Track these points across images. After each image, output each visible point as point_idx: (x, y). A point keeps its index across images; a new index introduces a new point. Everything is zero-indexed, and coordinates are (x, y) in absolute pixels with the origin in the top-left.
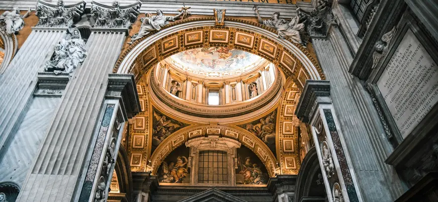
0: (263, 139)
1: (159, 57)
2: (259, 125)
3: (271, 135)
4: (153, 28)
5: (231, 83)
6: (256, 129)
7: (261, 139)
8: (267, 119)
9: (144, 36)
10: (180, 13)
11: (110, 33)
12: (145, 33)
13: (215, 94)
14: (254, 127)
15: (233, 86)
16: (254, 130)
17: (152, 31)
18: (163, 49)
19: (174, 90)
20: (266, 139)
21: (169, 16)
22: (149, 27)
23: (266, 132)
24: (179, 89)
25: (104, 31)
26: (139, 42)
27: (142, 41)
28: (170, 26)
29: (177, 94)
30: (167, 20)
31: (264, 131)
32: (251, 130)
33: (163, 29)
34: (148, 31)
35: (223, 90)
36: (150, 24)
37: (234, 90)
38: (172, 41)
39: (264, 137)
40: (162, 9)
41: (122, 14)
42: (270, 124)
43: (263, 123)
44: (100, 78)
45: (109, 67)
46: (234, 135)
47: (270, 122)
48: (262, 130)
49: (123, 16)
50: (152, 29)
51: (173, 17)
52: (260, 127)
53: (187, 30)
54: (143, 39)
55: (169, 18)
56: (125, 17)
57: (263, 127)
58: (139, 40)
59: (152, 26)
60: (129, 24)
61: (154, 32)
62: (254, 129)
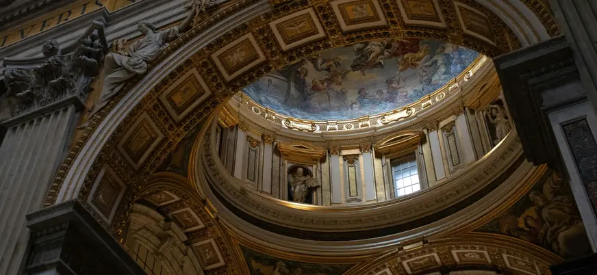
0: (555, 246)
1: (171, 133)
2: (531, 212)
3: (572, 231)
4: (129, 71)
5: (442, 124)
6: (526, 224)
7: (549, 247)
8: (547, 188)
9: (112, 98)
10: (189, 14)
11: (44, 119)
12: (112, 90)
13: (408, 165)
14: (521, 220)
15: (450, 129)
16: (522, 230)
17: (130, 80)
18: (173, 113)
19: (299, 189)
20: (561, 245)
21: (167, 30)
22: (118, 75)
23: (555, 226)
24: (311, 184)
25: (30, 119)
26: (104, 116)
27: (109, 111)
28: (169, 53)
29: (308, 200)
30: (166, 39)
31: (552, 224)
32: (516, 231)
33: (154, 66)
34: (118, 84)
35: (425, 148)
36: (121, 67)
37: (451, 139)
38: (189, 84)
39: (556, 240)
40: (150, 21)
41: (67, 65)
42: (559, 198)
43: (541, 203)
44: (15, 230)
45: (35, 199)
46: (477, 257)
47: (556, 193)
48: (543, 222)
49: (68, 68)
50: (128, 76)
51: (176, 28)
52: (535, 216)
53: (210, 47)
54: (112, 107)
55: (169, 33)
56: (74, 68)
57: (545, 214)
58: (103, 113)
59: (125, 68)
60: (81, 81)
61: (133, 80)
62: (522, 225)
